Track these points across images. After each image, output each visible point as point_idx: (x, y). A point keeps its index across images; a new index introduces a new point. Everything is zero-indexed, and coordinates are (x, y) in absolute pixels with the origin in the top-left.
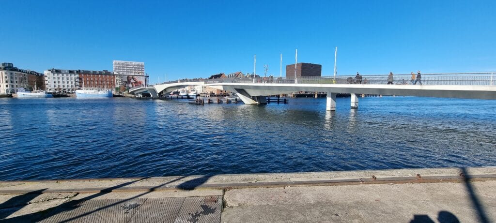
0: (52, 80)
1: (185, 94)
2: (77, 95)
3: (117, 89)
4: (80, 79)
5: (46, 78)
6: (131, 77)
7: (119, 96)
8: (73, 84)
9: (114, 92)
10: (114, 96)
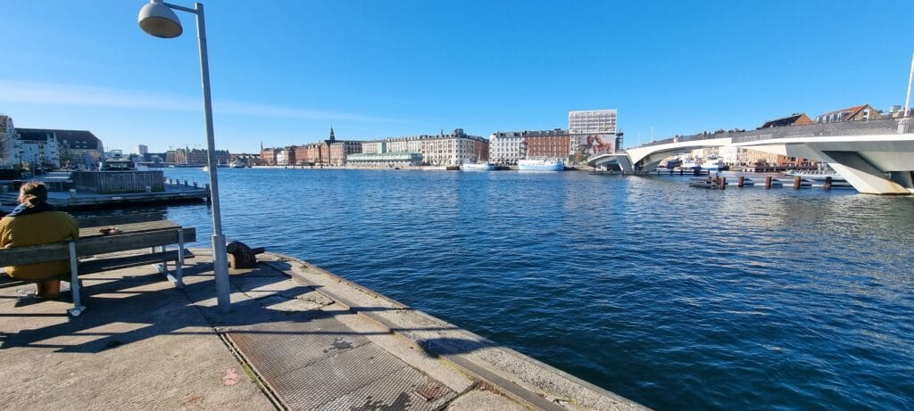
0: (496, 147)
1: (693, 165)
2: (520, 167)
3: (572, 158)
4: (526, 144)
5: (491, 145)
6: (593, 136)
7: (573, 169)
8: (518, 152)
9: (567, 164)
10: (566, 169)
